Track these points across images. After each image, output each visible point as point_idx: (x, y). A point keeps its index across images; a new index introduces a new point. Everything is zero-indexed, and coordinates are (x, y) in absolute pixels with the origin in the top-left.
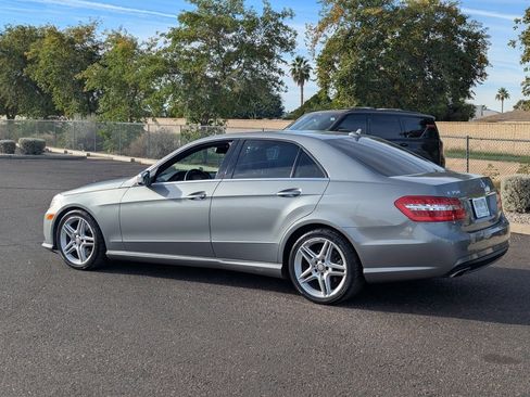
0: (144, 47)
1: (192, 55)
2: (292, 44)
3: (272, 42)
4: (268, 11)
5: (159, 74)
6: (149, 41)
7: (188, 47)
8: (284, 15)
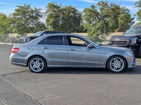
0: (8, 17)
1: (19, 19)
2: (42, 16)
3: (37, 15)
4: (35, 9)
5: (10, 23)
6: (9, 15)
7: (17, 17)
8: (39, 10)
